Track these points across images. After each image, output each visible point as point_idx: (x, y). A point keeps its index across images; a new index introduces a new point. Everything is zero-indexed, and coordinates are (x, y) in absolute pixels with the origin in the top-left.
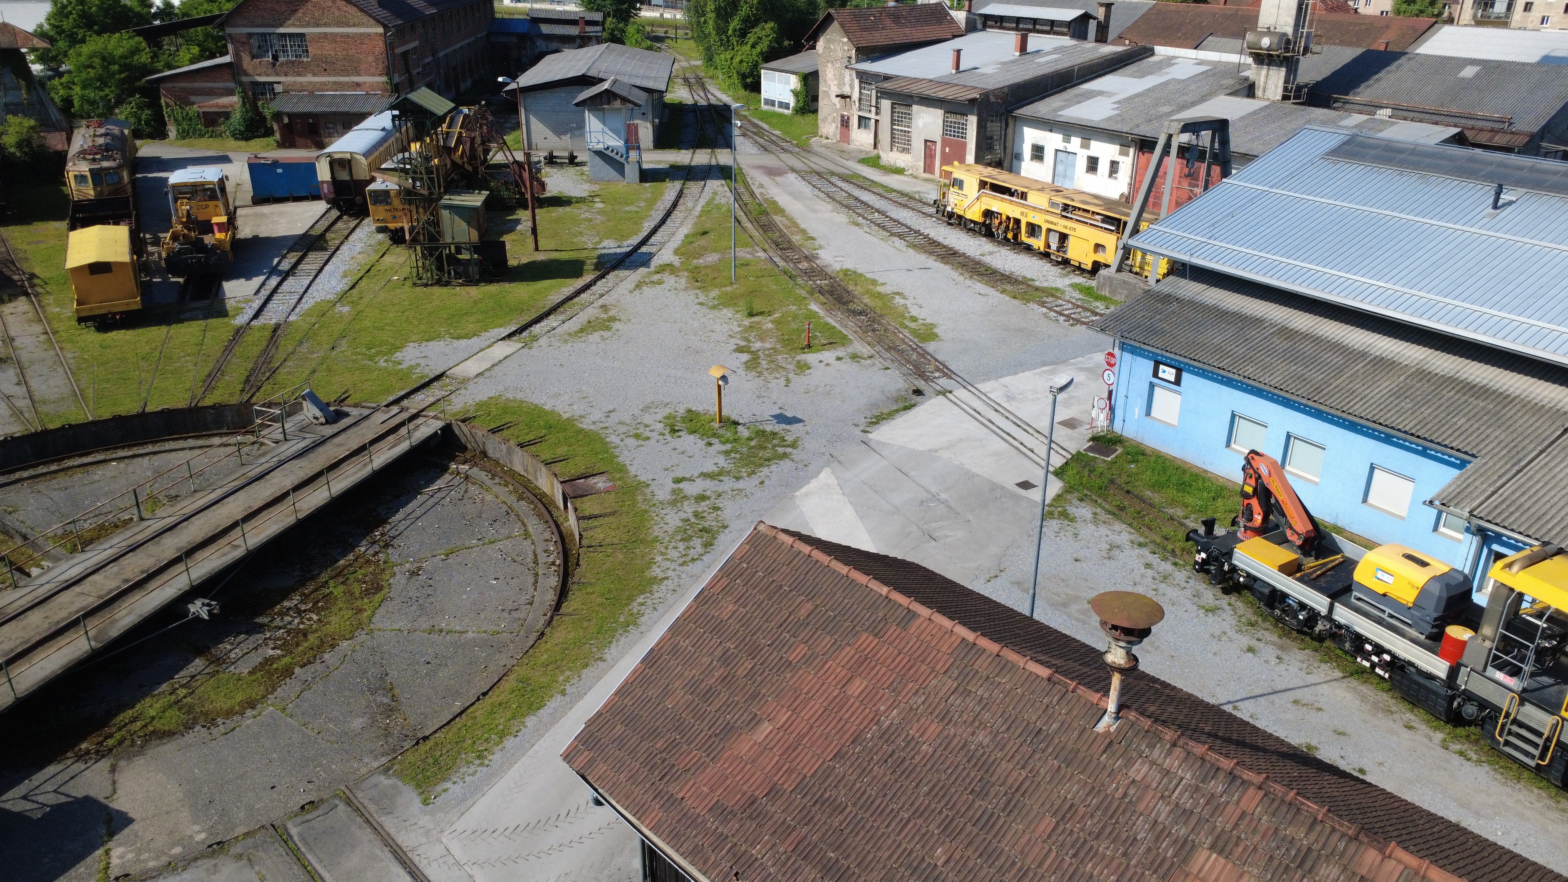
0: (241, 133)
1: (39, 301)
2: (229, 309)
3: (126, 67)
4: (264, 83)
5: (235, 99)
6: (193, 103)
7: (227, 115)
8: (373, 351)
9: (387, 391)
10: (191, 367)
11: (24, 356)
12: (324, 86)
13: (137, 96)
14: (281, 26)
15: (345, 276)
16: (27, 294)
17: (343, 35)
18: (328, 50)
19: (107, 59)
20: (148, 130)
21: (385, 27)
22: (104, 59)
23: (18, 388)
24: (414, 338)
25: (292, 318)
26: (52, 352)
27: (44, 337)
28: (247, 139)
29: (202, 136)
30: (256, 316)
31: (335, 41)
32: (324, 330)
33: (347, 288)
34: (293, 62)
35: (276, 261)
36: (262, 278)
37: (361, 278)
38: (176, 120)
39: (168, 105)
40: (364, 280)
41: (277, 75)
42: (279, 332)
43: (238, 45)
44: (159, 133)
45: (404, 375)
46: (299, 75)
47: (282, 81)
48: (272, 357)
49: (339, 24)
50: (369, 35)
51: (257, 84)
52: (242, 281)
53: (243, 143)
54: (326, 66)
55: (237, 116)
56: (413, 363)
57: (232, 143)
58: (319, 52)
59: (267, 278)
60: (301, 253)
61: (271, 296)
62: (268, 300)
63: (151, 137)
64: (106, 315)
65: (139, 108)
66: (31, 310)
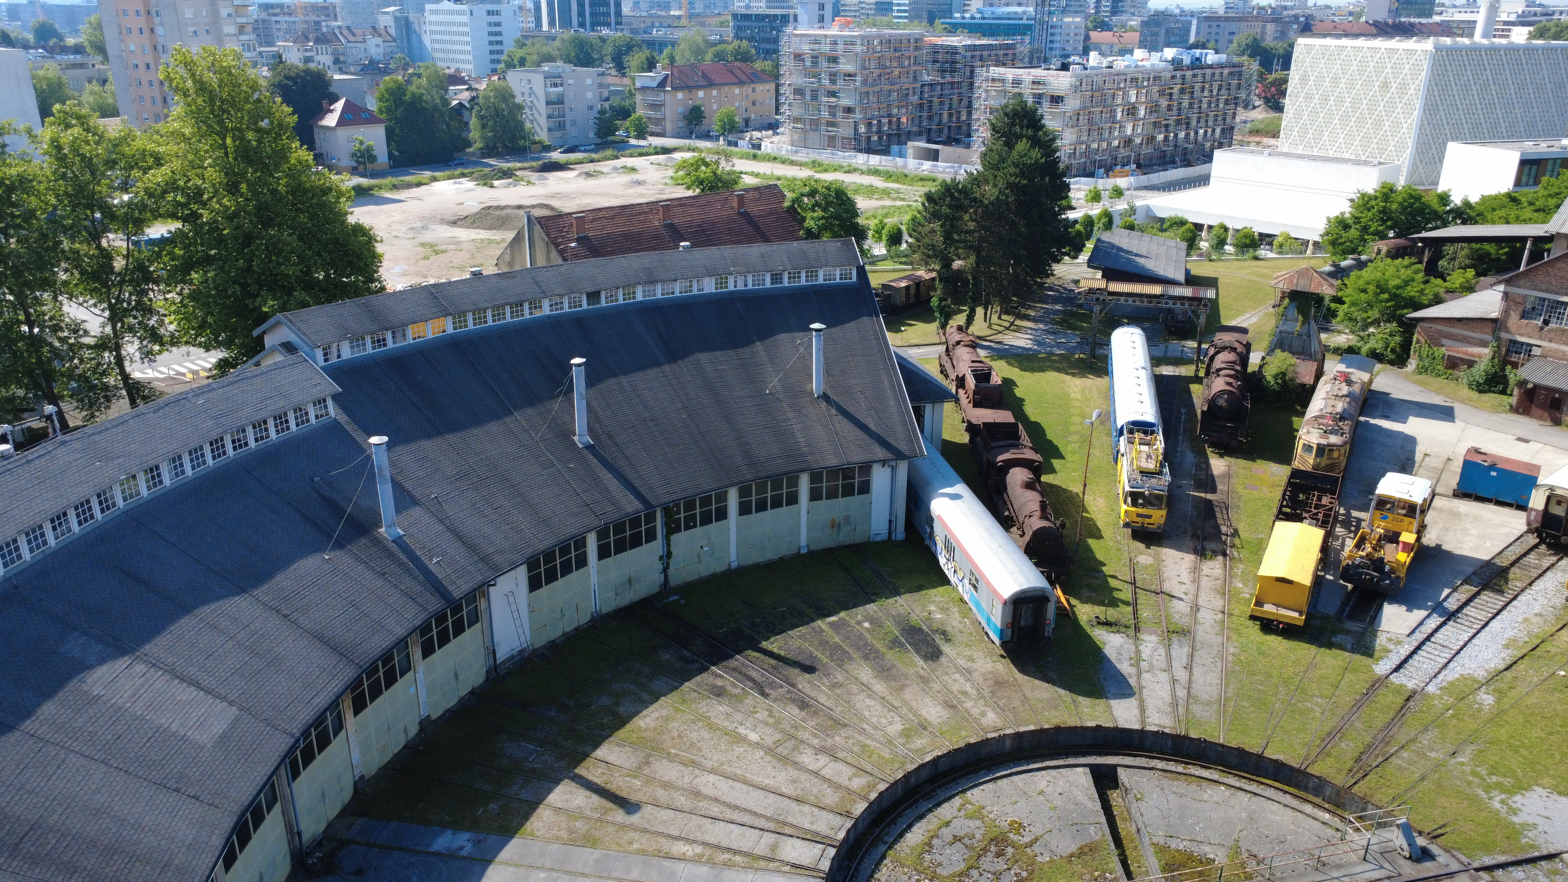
0: (1479, 385)
1: (1231, 568)
2: (1377, 647)
4: (1522, 344)
5: (1487, 352)
6: (1442, 346)
7: (1471, 364)
8: (1494, 778)
9: (1488, 848)
10: (1318, 715)
11: (1200, 636)
13: (1395, 324)
15: (1507, 647)
16: (1225, 555)
23: (1183, 670)
24: (1546, 781)
25: (1431, 688)
28: (1480, 392)
29: (1438, 376)
30: (1397, 669)
32: (1454, 722)
33: (1502, 667)
34: (1564, 331)
35: (1446, 591)
36: (1423, 613)
37: (1522, 658)
38: (1420, 356)
40: (1526, 660)
42: (1411, 703)
43: (1511, 303)
44: (1400, 359)
45: (1514, 833)
48: (1392, 737)
51: (1514, 342)
52: (1404, 608)
53: (1475, 395)
55: (1482, 366)
56: (1530, 820)
57: (1466, 392)
59: (1428, 616)
60: (1476, 589)
61: (1423, 643)
62: (1418, 648)
63: (1392, 363)
64: (1273, 621)
65: (1391, 335)
66: (1222, 577)
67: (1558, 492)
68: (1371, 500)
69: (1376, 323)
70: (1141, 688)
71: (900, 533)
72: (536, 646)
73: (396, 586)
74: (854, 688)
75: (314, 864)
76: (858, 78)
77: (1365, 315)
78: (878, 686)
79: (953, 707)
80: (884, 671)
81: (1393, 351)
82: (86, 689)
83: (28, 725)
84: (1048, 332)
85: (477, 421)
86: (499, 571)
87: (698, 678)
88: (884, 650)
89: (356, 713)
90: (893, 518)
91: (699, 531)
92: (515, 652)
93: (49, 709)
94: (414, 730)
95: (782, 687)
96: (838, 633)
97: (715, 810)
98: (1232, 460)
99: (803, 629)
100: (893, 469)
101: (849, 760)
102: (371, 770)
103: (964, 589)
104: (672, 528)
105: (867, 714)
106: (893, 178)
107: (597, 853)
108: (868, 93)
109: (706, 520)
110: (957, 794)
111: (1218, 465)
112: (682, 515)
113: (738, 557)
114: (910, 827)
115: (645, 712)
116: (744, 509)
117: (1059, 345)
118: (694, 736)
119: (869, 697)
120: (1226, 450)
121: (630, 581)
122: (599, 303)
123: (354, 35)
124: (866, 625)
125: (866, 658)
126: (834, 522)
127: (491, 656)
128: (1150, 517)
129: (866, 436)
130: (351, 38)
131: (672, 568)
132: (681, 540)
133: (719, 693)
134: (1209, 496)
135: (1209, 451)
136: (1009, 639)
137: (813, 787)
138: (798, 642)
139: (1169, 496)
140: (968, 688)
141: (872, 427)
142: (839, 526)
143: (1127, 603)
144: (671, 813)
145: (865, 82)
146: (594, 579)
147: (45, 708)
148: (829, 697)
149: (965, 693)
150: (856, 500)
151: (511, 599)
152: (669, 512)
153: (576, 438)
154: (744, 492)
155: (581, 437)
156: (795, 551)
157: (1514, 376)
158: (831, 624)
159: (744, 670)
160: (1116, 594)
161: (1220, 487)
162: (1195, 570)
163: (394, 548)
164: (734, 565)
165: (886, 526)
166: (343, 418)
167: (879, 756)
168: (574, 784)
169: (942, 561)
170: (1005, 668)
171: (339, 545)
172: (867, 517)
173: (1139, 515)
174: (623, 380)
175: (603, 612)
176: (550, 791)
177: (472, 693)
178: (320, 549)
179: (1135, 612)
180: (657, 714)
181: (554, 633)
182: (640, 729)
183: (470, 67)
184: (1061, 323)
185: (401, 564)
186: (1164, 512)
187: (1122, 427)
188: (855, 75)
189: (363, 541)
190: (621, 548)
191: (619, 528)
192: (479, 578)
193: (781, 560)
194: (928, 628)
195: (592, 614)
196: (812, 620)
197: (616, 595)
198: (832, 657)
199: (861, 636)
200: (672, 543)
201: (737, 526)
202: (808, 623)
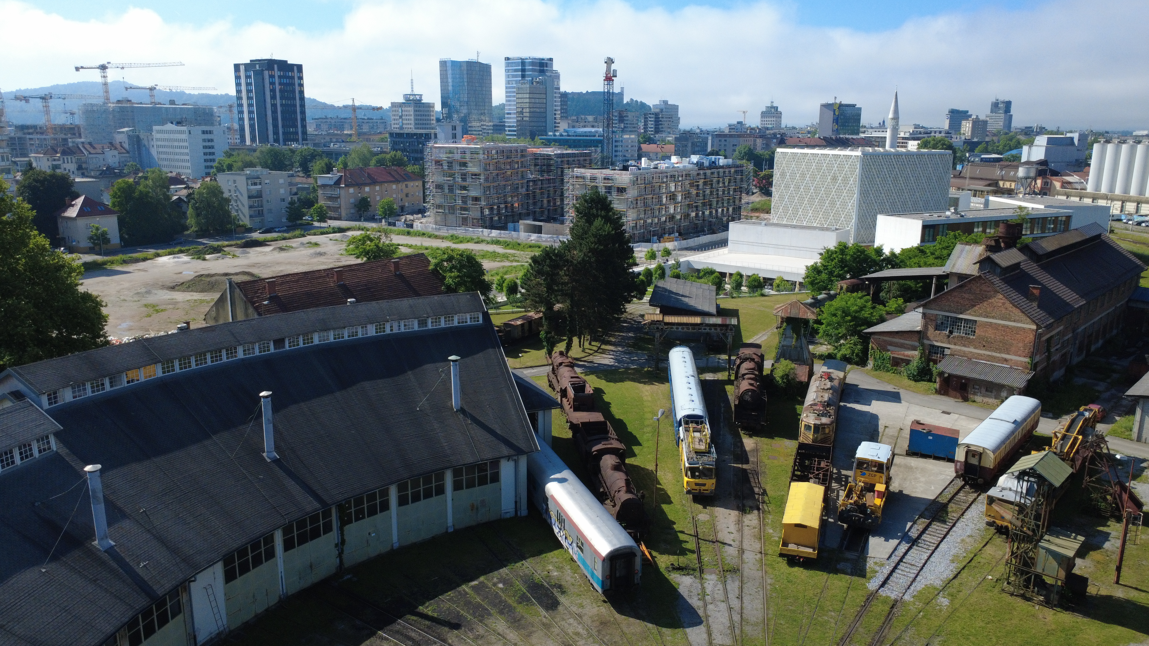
0: (914, 376)
1: (764, 519)
2: (868, 570)
3: (854, 318)
4: (938, 347)
5: (916, 353)
6: (888, 351)
7: (908, 362)
10: (833, 625)
11: (746, 572)
12: (979, 356)
13: (856, 337)
14: (961, 313)
15: (953, 561)
16: (758, 509)
17: (1004, 326)
18: (990, 334)
19: (846, 312)
20: (857, 359)
21: (1037, 325)
22: (843, 312)
23: (736, 600)
25: (907, 597)
26: (760, 573)
27: (759, 555)
28: (916, 381)
29: (888, 371)
30: (883, 585)
31: (997, 329)
32: (925, 621)
33: (951, 576)
34: (962, 337)
35: (909, 524)
36: (896, 542)
37: (963, 568)
38: (875, 358)
39: (872, 348)
40: (966, 570)
41: (949, 343)
42: (895, 610)
43: (928, 320)
44: (862, 362)
46: (965, 346)
47: (951, 347)
48: (885, 637)
49: (1002, 319)
50: (1024, 329)
51: (933, 346)
52: (883, 539)
53: (913, 383)
54: (986, 344)
55: (915, 363)
57: (907, 382)
58: (983, 334)
59: (899, 544)
60: (929, 521)
61: (898, 564)
62: (895, 568)
63: (857, 364)
64: (796, 556)
65: (855, 345)
66: (758, 526)
67: (972, 448)
68: (853, 462)
69: (844, 337)
70: (707, 616)
71: (524, 511)
72: (232, 628)
73: (106, 590)
74: (493, 638)
76: (482, 177)
77: (837, 332)
78: (511, 635)
80: (515, 622)
81: (857, 355)
84: (625, 353)
85: (181, 445)
86: (199, 569)
88: (515, 605)
90: (518, 500)
91: (367, 521)
92: (213, 635)
95: (435, 643)
96: (479, 594)
98: (758, 439)
99: (451, 593)
100: (516, 462)
103: (573, 551)
104: (345, 520)
106: (510, 246)
108: (489, 187)
109: (372, 512)
111: (749, 443)
112: (353, 510)
113: (399, 539)
116: (402, 501)
117: (633, 362)
120: (753, 432)
121: (311, 566)
122: (284, 347)
123: (94, 148)
124: (501, 585)
125: (501, 612)
126: (472, 507)
127: (192, 641)
128: (704, 485)
129: (494, 439)
130: (92, 151)
131: (346, 552)
132: (353, 530)
134: (745, 466)
135: (742, 433)
136: (608, 587)
138: (448, 605)
139: (717, 469)
140: (580, 629)
141: (499, 432)
142: (477, 509)
143: (693, 552)
145: (487, 180)
146: (281, 567)
149: (577, 634)
150: (489, 487)
151: (210, 591)
152: (341, 508)
153: (265, 455)
154: (402, 488)
155: (269, 453)
156: (444, 531)
157: (935, 369)
158: (473, 587)
159: (405, 632)
160: (685, 545)
161: (751, 459)
162: (739, 522)
163: (106, 557)
164: (396, 546)
165: (513, 506)
166: (64, 451)
169: (556, 530)
170: (607, 611)
171: (55, 558)
172: (498, 500)
173: (696, 484)
174: (303, 406)
175: (290, 594)
178: (38, 563)
179: (699, 558)
181: (247, 616)
183: (189, 171)
184: (633, 346)
185: (112, 570)
186: (714, 481)
187: (681, 419)
188: (479, 175)
189: (77, 553)
190: (302, 540)
191: (301, 524)
192: (181, 576)
193: (433, 538)
194: (548, 584)
195: (280, 597)
196: (459, 585)
197: (300, 579)
198: (474, 615)
199: (497, 595)
200: (345, 533)
201: (398, 515)
202: (454, 588)
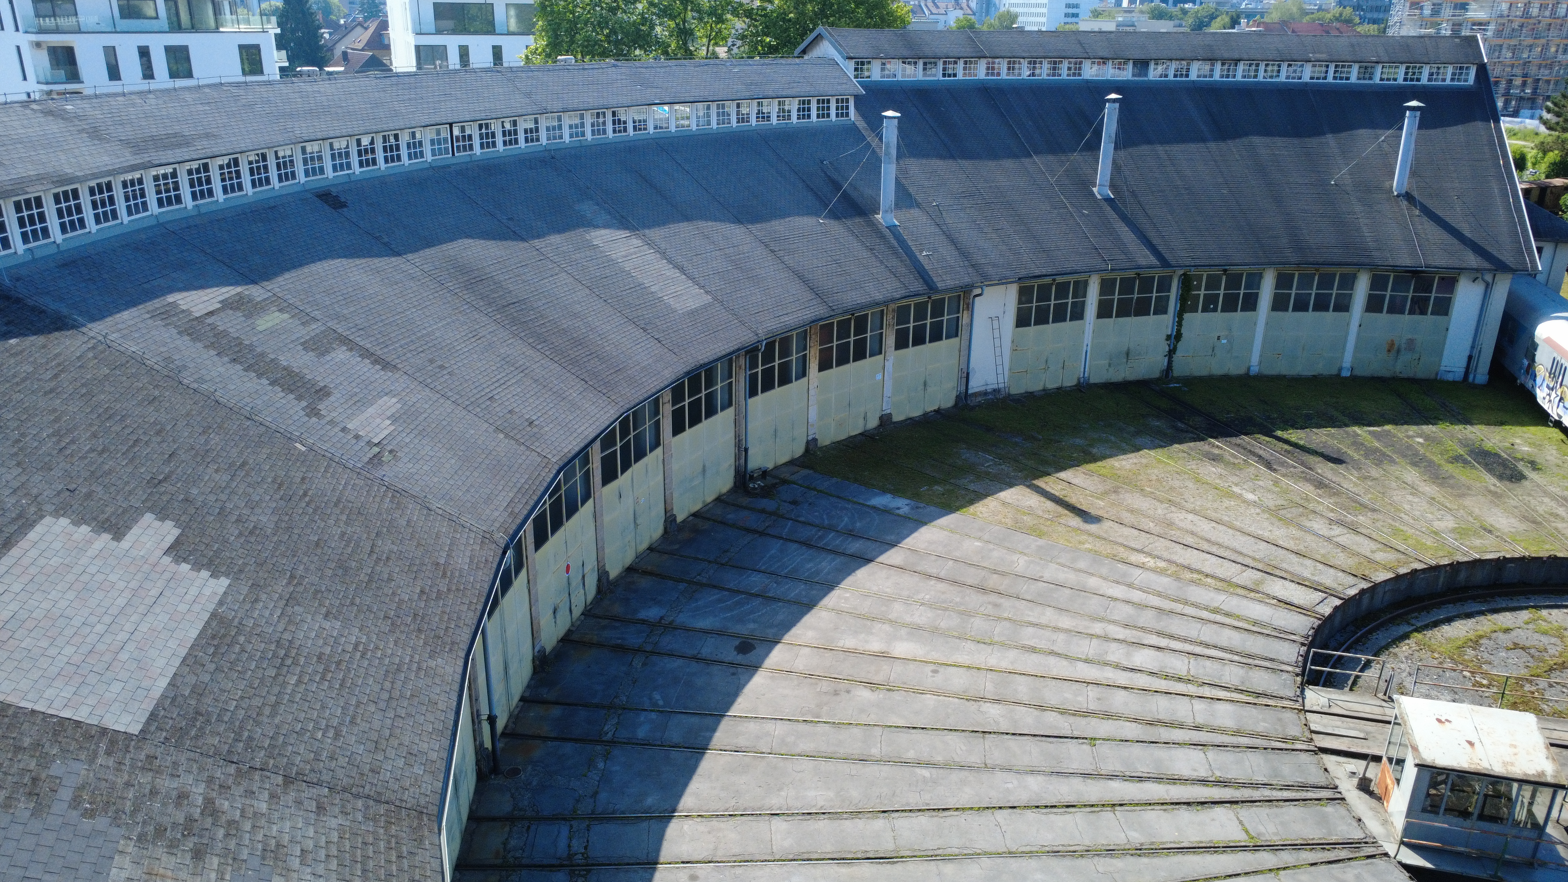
71: (1481, 375)
72: (1014, 391)
73: (882, 262)
74: (1394, 485)
75: (754, 488)
76: (1492, 27)
78: (1427, 488)
79: (1534, 522)
80: (1437, 478)
82: (588, 238)
83: (536, 242)
85: (993, 155)
86: (987, 280)
87: (1192, 444)
88: (1442, 462)
89: (821, 369)
90: (1475, 353)
91: (1218, 318)
92: (989, 388)
93: (555, 239)
94: (873, 423)
95: (1295, 467)
96: (1379, 440)
97: (1189, 540)
99: (1333, 430)
100: (1488, 287)
101: (1374, 536)
102: (826, 440)
104: (1186, 305)
105: (1407, 507)
107: (1041, 542)
108: (1501, 46)
109: (1230, 305)
110: (1527, 608)
112: (1202, 292)
113: (1260, 362)
114: (1449, 620)
115: (1122, 457)
116: (1279, 304)
118: (1177, 484)
119: (1412, 494)
121: (1127, 354)
122: (1146, 75)
123: (937, 7)
124: (1421, 440)
125: (1414, 464)
126: (1391, 346)
127: (964, 380)
129: (1456, 241)
130: (934, 10)
131: (1179, 354)
132: (1195, 321)
133: (1215, 459)
137: (1322, 549)
138: (1324, 438)
141: (1467, 233)
142: (1398, 351)
144: (1136, 532)
145: (1499, 33)
146: (1088, 338)
147: (552, 237)
148: (1356, 485)
149: (1557, 516)
150: (1428, 320)
151: (996, 323)
152: (1187, 283)
153: (1095, 190)
154: (1283, 281)
155: (1101, 189)
156: (1334, 371)
158: (1370, 432)
159: (1249, 447)
163: (887, 233)
164: (1254, 370)
165: (1463, 363)
166: (861, 124)
167: (1418, 541)
168: (1028, 490)
169: (1541, 395)
171: (834, 215)
172: (1438, 349)
174: (1160, 149)
175: (1092, 381)
176: (1001, 490)
177: (938, 411)
178: (817, 215)
180: (1135, 461)
181: (1036, 386)
182: (1113, 467)
185: (892, 247)
189: (858, 220)
190: (1124, 311)
191: (1127, 285)
192: (967, 280)
193: (1315, 377)
194: (1509, 455)
195: (1079, 379)
196: (1347, 425)
197: (1110, 365)
198: (1366, 456)
199: (1409, 447)
200: (1184, 322)
201: (1267, 324)
202: (1340, 427)
